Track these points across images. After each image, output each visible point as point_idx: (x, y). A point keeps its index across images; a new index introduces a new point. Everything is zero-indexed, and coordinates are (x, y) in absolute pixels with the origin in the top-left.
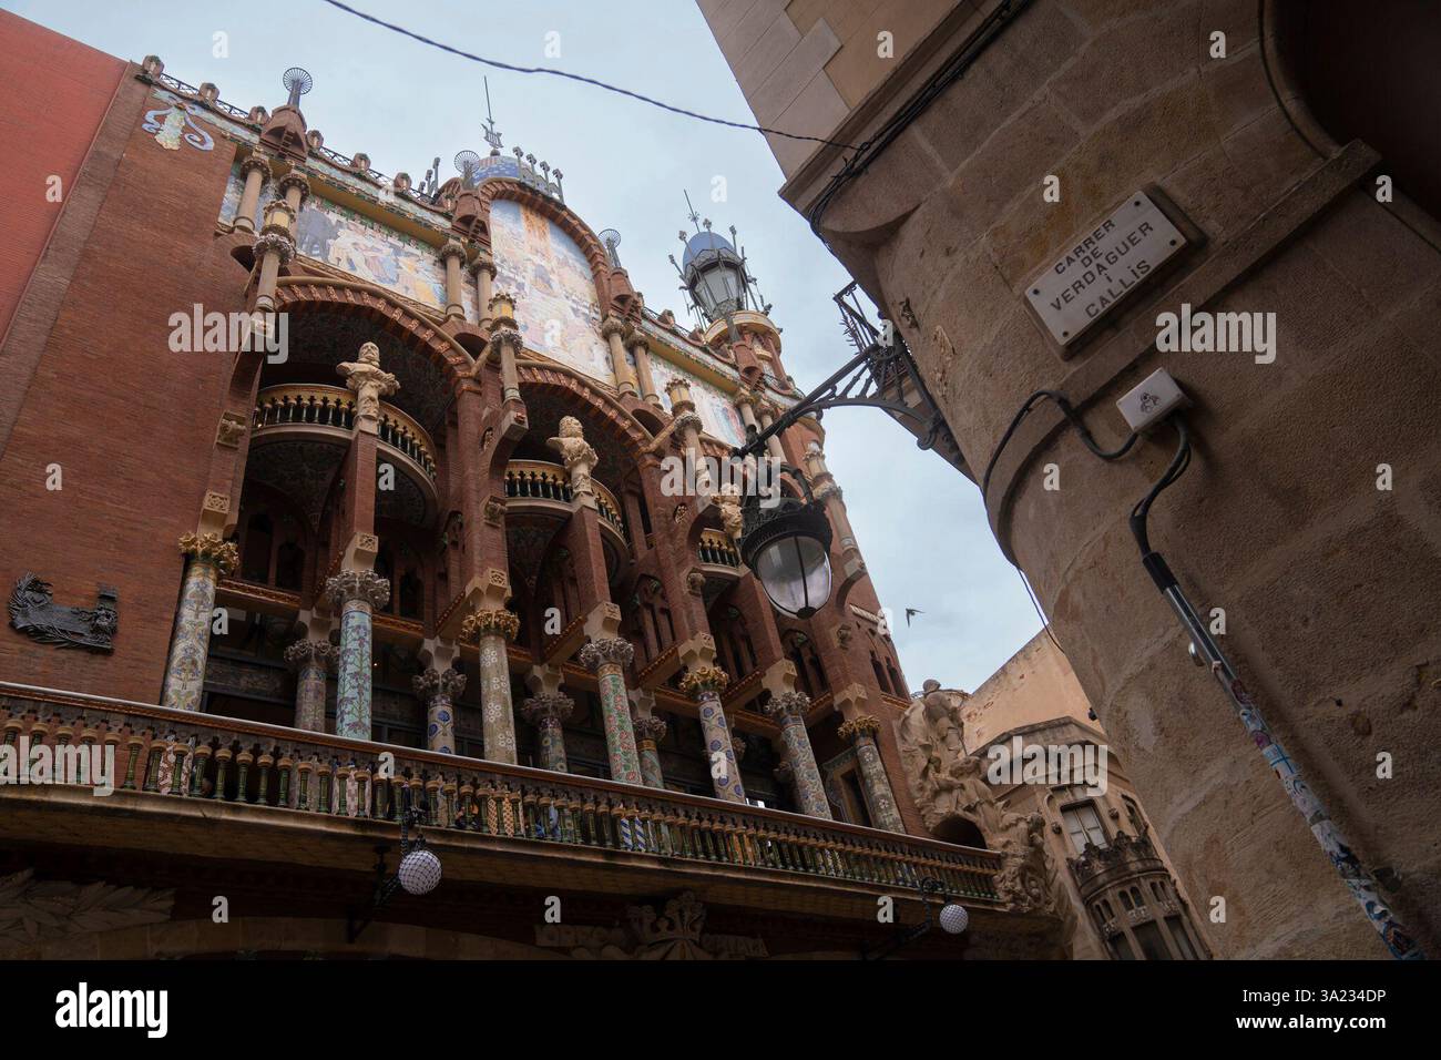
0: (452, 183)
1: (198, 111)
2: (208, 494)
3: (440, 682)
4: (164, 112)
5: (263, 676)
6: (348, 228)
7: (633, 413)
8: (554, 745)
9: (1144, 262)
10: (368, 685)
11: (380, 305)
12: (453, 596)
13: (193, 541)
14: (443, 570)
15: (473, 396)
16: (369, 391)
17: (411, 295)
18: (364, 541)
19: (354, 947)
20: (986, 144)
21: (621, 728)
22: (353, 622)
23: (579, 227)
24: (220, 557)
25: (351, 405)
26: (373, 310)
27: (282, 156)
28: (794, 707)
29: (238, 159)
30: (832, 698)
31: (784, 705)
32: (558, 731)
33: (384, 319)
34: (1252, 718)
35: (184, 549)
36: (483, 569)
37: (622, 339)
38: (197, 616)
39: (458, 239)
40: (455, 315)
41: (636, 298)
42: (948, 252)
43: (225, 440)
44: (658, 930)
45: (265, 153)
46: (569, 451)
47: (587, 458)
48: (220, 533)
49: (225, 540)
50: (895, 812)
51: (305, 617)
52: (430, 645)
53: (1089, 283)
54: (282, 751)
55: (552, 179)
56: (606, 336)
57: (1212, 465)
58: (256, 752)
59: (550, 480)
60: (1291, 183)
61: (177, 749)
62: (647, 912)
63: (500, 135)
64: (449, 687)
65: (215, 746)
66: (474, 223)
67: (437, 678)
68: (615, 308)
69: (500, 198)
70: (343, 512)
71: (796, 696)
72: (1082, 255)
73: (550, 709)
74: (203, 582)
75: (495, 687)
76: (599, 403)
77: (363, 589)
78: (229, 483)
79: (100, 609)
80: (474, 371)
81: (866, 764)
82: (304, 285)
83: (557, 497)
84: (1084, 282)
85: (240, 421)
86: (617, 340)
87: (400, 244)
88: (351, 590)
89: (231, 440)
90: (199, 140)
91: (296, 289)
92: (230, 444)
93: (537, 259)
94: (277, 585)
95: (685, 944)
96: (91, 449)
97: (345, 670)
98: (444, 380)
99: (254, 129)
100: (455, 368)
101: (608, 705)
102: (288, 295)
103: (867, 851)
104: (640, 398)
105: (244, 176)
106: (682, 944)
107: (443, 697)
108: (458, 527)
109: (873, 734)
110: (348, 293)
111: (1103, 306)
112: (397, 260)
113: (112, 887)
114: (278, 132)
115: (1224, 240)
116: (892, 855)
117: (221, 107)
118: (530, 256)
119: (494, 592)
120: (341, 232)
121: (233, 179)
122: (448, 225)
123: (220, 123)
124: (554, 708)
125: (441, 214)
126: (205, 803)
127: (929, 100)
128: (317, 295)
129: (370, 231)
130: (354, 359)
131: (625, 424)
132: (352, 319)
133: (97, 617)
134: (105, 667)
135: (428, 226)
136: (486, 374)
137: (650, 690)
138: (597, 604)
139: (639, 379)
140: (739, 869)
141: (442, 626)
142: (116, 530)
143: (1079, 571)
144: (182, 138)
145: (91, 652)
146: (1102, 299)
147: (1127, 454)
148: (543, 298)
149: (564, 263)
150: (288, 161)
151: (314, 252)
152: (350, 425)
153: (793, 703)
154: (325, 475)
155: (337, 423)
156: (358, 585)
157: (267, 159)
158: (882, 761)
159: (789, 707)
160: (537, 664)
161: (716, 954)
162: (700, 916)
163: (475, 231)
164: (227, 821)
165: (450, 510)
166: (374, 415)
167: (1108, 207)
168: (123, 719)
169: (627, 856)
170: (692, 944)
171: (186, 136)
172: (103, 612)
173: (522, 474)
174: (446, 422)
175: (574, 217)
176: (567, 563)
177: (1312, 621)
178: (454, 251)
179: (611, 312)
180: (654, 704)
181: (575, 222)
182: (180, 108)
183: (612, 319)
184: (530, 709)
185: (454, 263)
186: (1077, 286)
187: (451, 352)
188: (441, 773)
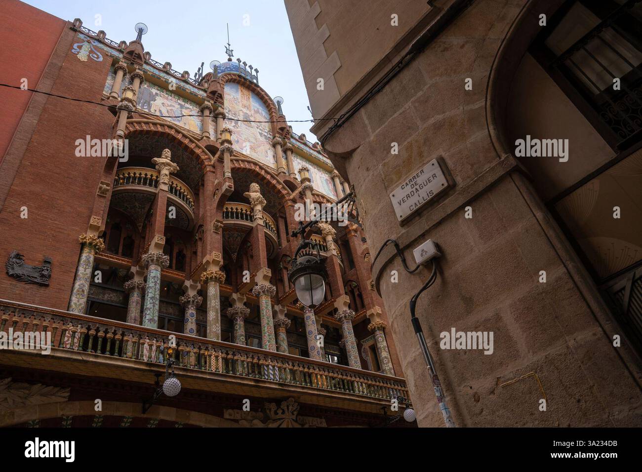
0: (209, 75)
1: (97, 44)
2: (92, 217)
3: (191, 300)
4: (81, 44)
5: (114, 294)
6: (161, 96)
7: (284, 182)
8: (240, 329)
9: (432, 191)
10: (157, 302)
11: (173, 132)
12: (199, 262)
13: (85, 238)
14: (195, 251)
15: (212, 174)
16: (165, 171)
17: (187, 127)
18: (159, 238)
19: (145, 416)
20: (386, 124)
21: (268, 324)
22: (152, 275)
23: (265, 96)
24: (96, 245)
25: (157, 177)
26: (169, 134)
27: (132, 64)
28: (348, 317)
29: (113, 65)
30: (366, 312)
31: (343, 315)
32: (242, 323)
33: (174, 138)
34: (437, 391)
35: (81, 241)
36: (211, 252)
37: (281, 148)
38: (85, 271)
39: (209, 101)
40: (206, 137)
41: (288, 128)
42: (368, 169)
43: (101, 193)
44: (277, 414)
45: (125, 62)
46: (253, 199)
47: (261, 202)
48: (96, 234)
49: (99, 237)
50: (390, 365)
51: (134, 269)
52: (188, 283)
53: (412, 196)
54: (117, 332)
55: (254, 73)
56: (274, 146)
57: (444, 282)
58: (106, 332)
59: (244, 211)
60: (487, 167)
61: (73, 330)
62: (273, 406)
63: (232, 51)
64: (195, 302)
65: (89, 329)
66: (217, 94)
67: (190, 298)
68: (278, 133)
69: (230, 82)
70: (152, 224)
71: (349, 311)
72: (411, 183)
73: (239, 313)
74: (89, 256)
75: (213, 304)
76: (268, 177)
77: (157, 260)
78: (102, 212)
79: (44, 267)
80: (212, 163)
81: (379, 342)
82: (139, 123)
83: (247, 219)
84: (410, 195)
85: (108, 185)
86: (279, 148)
87: (183, 103)
88: (152, 260)
89: (103, 193)
90: (96, 57)
91: (135, 124)
92: (103, 195)
93: (245, 110)
94: (122, 255)
95: (289, 421)
96: (43, 197)
97: (148, 295)
98: (199, 165)
99: (120, 51)
100: (204, 161)
101: (263, 313)
102: (132, 127)
103: (374, 383)
104: (287, 174)
105: (115, 73)
106: (287, 420)
107: (192, 307)
108: (202, 232)
109: (383, 329)
110: (159, 126)
111: (415, 207)
112: (181, 111)
113: (45, 386)
114: (131, 53)
115: (461, 186)
116: (385, 385)
117: (107, 41)
118: (242, 109)
119: (215, 262)
120: (157, 98)
121: (110, 74)
122: (205, 95)
123: (106, 48)
124: (241, 313)
125: (202, 90)
126: (83, 353)
127: (369, 98)
128: (145, 127)
129: (170, 97)
130: (160, 156)
131: (280, 187)
132: (160, 137)
133: (43, 270)
134: (45, 292)
135: (196, 95)
136: (217, 164)
137: (284, 306)
138: (261, 268)
139: (288, 165)
140: (314, 389)
141: (193, 275)
142: (53, 232)
143: (396, 315)
144: (89, 56)
145: (40, 285)
146: (415, 204)
147: (417, 271)
148: (246, 128)
149: (257, 112)
150: (135, 66)
151: (145, 107)
152: (156, 187)
153: (347, 315)
154: (145, 207)
155: (150, 185)
156: (155, 258)
157: (125, 65)
158: (386, 341)
159: (345, 317)
160: (234, 293)
161: (302, 425)
162: (296, 409)
163: (216, 98)
164: (92, 362)
165: (199, 224)
166: (167, 182)
167: (425, 162)
168: (50, 316)
169: (264, 382)
170: (292, 420)
171: (91, 55)
172: (45, 268)
173: (232, 209)
174: (200, 184)
175: (263, 91)
176: (250, 248)
177: (467, 353)
178: (207, 107)
179: (277, 135)
180: (286, 312)
181: (263, 93)
182: (88, 42)
183: (277, 138)
184: (230, 313)
185: (207, 112)
186: (408, 196)
187: (203, 154)
188: (185, 343)
